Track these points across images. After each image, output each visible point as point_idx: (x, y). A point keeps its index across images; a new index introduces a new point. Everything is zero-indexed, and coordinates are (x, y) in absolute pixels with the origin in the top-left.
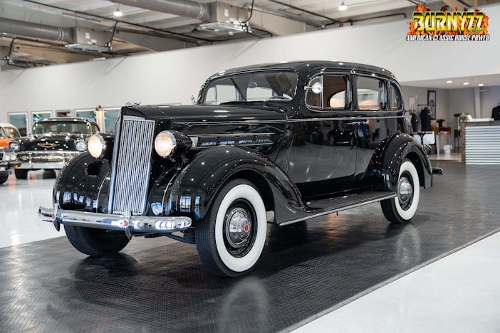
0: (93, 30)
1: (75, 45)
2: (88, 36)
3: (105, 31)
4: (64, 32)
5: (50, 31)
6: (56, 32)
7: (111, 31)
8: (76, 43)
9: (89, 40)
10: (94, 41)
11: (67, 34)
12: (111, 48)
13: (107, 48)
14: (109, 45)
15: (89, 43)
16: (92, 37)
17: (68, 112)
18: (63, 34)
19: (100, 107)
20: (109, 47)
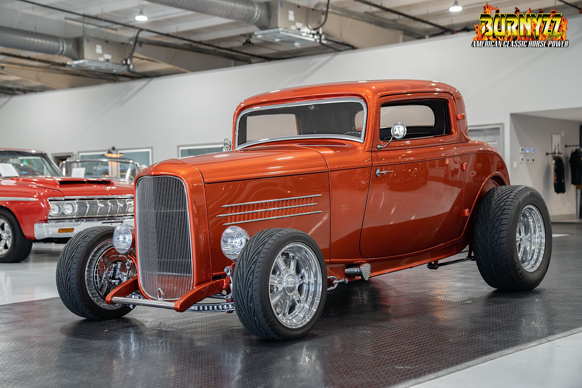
0: (107, 42)
1: (81, 61)
2: (99, 49)
3: (123, 44)
4: (67, 44)
5: (48, 42)
6: (56, 44)
7: (132, 43)
8: (83, 59)
9: (101, 55)
10: (108, 57)
11: (71, 46)
12: (131, 67)
13: (126, 67)
14: (129, 62)
15: (101, 59)
16: (105, 51)
17: (70, 156)
18: (65, 47)
19: (114, 149)
20: (129, 65)
